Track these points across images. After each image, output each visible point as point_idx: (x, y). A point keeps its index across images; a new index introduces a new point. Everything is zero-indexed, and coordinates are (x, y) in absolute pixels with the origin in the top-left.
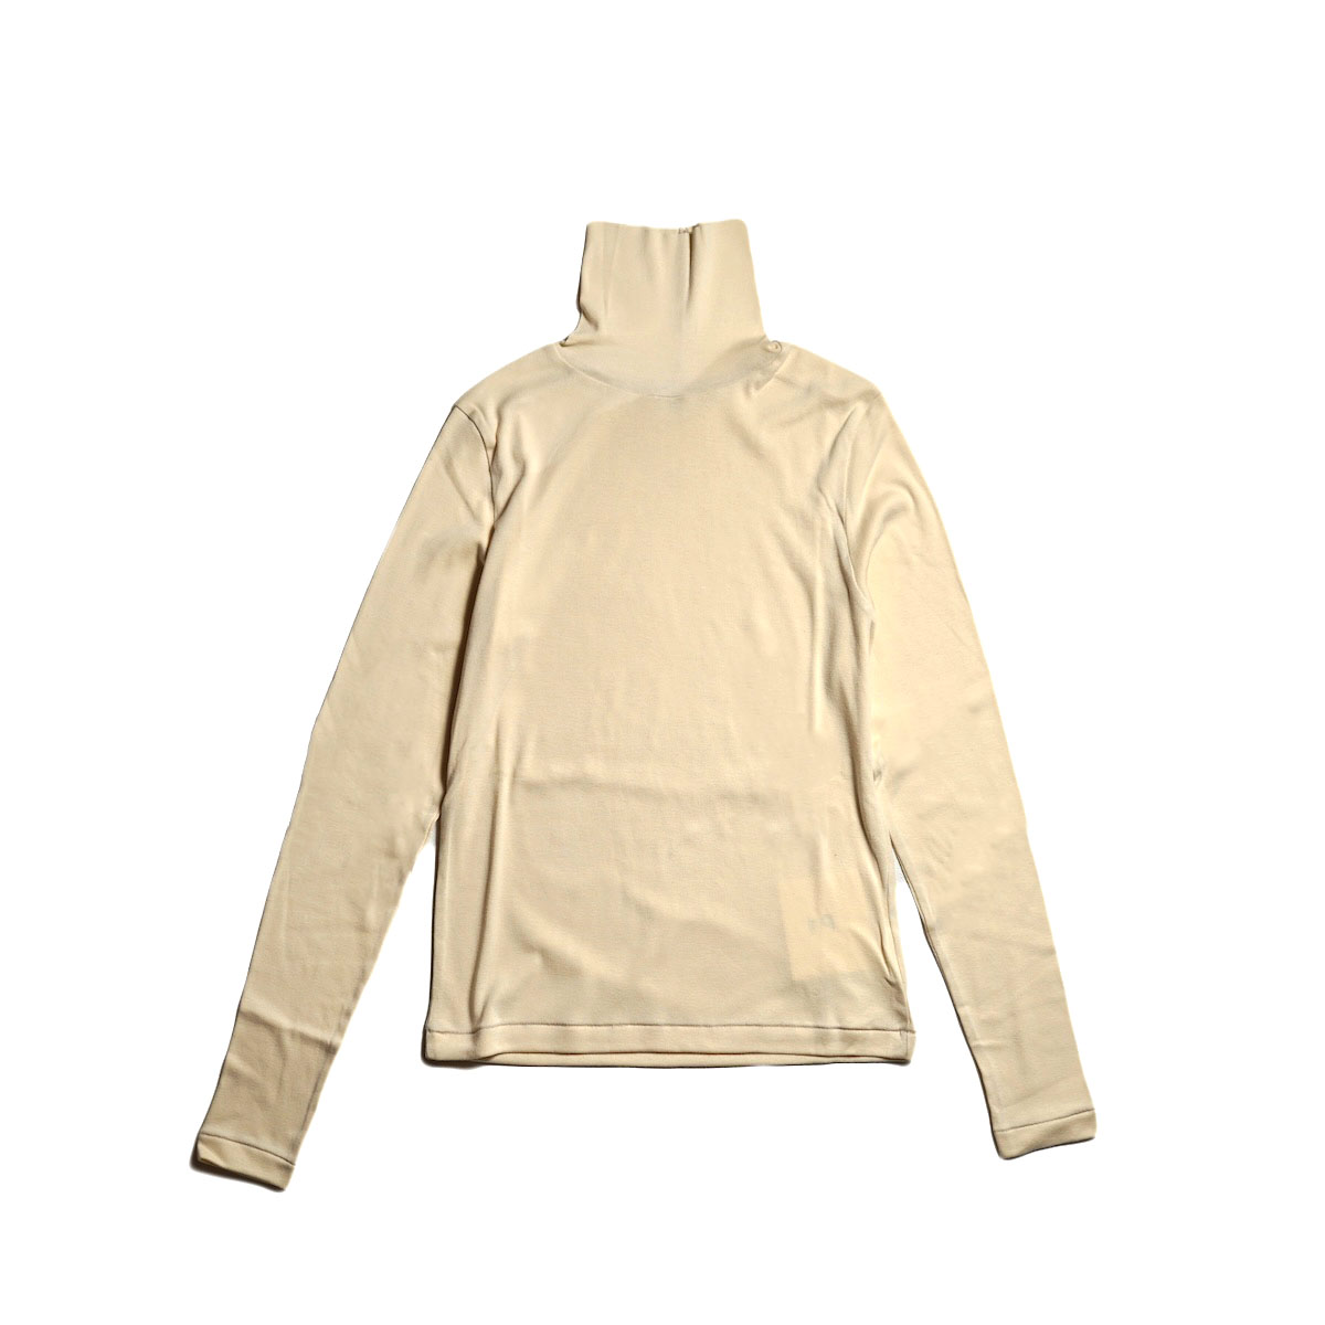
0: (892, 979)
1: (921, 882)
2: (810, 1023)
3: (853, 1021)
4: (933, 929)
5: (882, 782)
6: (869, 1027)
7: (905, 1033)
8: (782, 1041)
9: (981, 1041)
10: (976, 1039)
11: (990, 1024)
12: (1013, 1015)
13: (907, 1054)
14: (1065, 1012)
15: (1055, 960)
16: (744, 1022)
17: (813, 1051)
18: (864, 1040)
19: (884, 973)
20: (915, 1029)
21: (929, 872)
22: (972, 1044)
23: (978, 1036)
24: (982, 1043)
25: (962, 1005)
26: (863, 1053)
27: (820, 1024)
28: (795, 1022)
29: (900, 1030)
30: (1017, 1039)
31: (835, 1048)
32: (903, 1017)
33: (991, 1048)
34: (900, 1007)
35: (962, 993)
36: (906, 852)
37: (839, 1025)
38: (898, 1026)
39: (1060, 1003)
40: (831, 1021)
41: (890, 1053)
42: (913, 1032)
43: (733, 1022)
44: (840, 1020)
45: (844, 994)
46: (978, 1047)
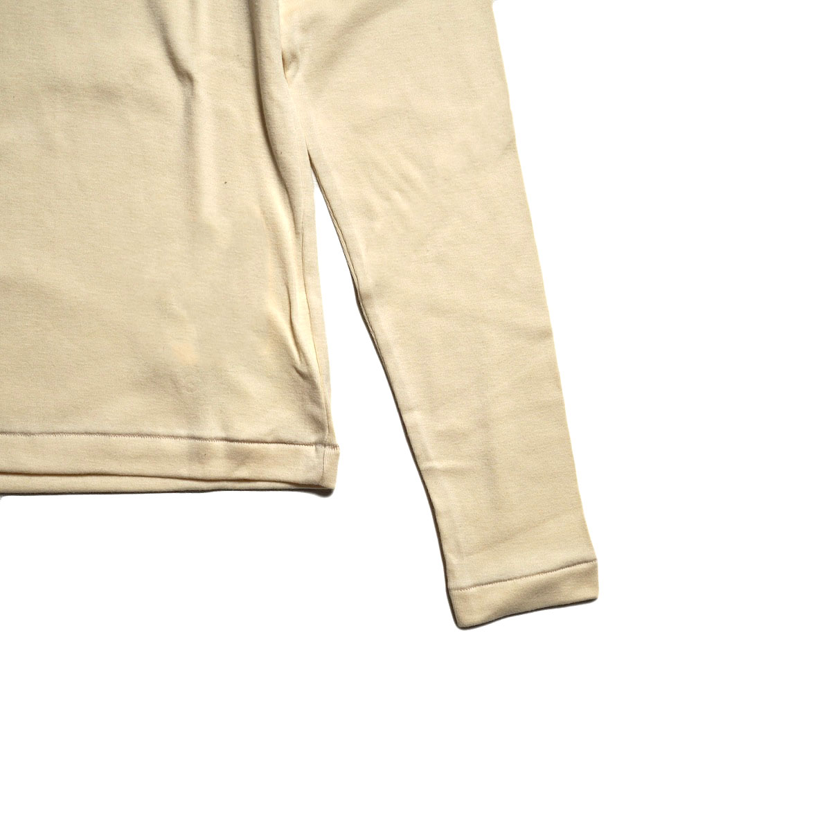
0: (304, 370)
1: (355, 228)
2: (183, 432)
3: (245, 429)
4: (369, 296)
5: (299, 75)
6: (269, 439)
7: (321, 448)
8: (139, 457)
9: (435, 462)
10: (428, 459)
11: (451, 437)
12: (484, 424)
13: (322, 478)
14: (562, 422)
15: (552, 346)
16: (81, 428)
17: (184, 472)
18: (260, 458)
19: (291, 358)
20: (338, 440)
21: (368, 213)
22: (422, 467)
23: (432, 453)
24: (437, 464)
25: (410, 409)
26: (261, 477)
27: (197, 434)
28: (161, 430)
29: (316, 444)
30: (488, 460)
31: (218, 468)
32: (320, 424)
33: (448, 472)
34: (316, 411)
35: (409, 394)
36: (334, 180)
37: (223, 435)
38: (313, 438)
39: (554, 410)
40: (212, 428)
41: (300, 476)
42: (335, 446)
43: (66, 428)
44: (225, 427)
45: (235, 391)
46: (430, 470)
